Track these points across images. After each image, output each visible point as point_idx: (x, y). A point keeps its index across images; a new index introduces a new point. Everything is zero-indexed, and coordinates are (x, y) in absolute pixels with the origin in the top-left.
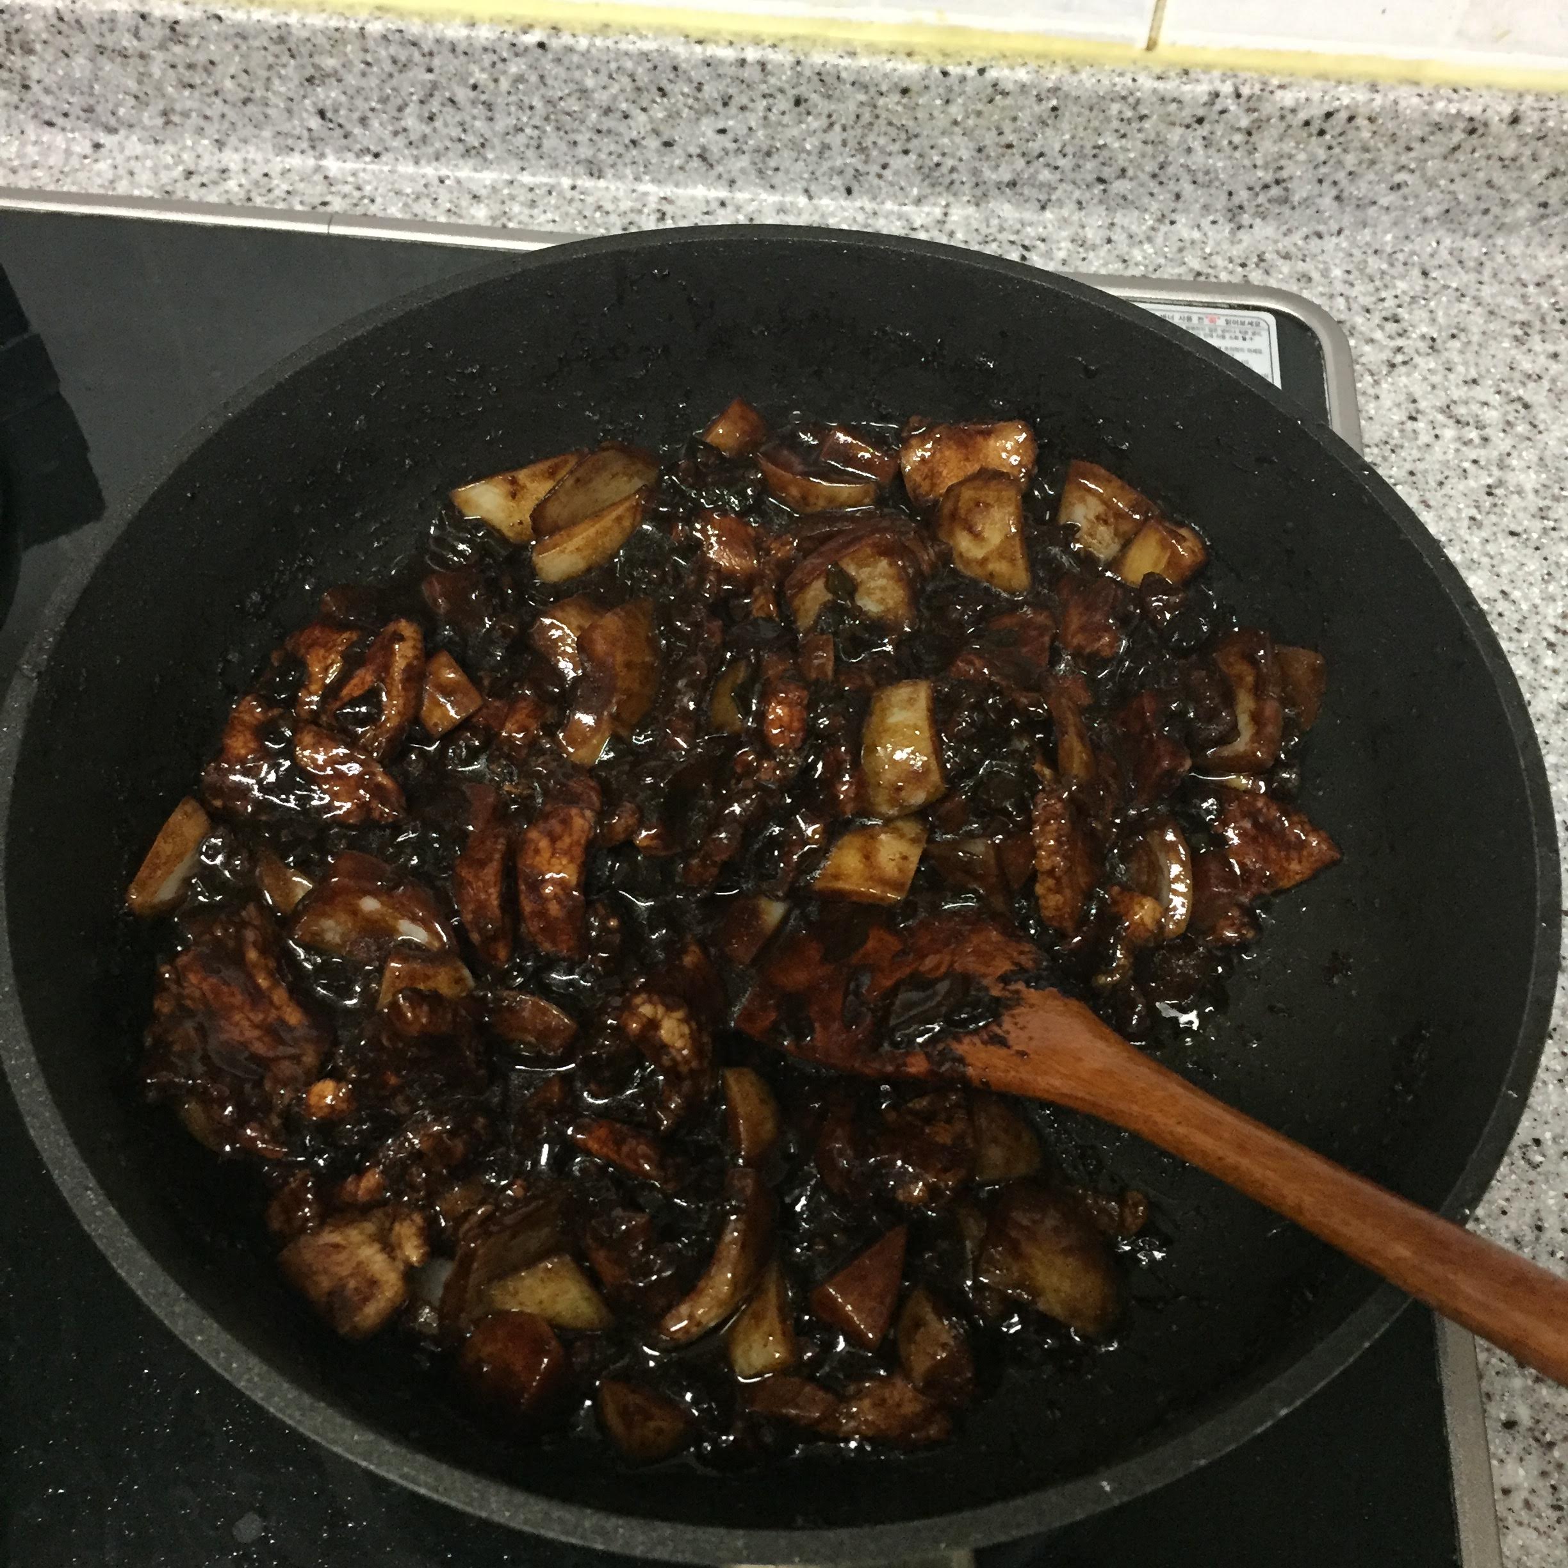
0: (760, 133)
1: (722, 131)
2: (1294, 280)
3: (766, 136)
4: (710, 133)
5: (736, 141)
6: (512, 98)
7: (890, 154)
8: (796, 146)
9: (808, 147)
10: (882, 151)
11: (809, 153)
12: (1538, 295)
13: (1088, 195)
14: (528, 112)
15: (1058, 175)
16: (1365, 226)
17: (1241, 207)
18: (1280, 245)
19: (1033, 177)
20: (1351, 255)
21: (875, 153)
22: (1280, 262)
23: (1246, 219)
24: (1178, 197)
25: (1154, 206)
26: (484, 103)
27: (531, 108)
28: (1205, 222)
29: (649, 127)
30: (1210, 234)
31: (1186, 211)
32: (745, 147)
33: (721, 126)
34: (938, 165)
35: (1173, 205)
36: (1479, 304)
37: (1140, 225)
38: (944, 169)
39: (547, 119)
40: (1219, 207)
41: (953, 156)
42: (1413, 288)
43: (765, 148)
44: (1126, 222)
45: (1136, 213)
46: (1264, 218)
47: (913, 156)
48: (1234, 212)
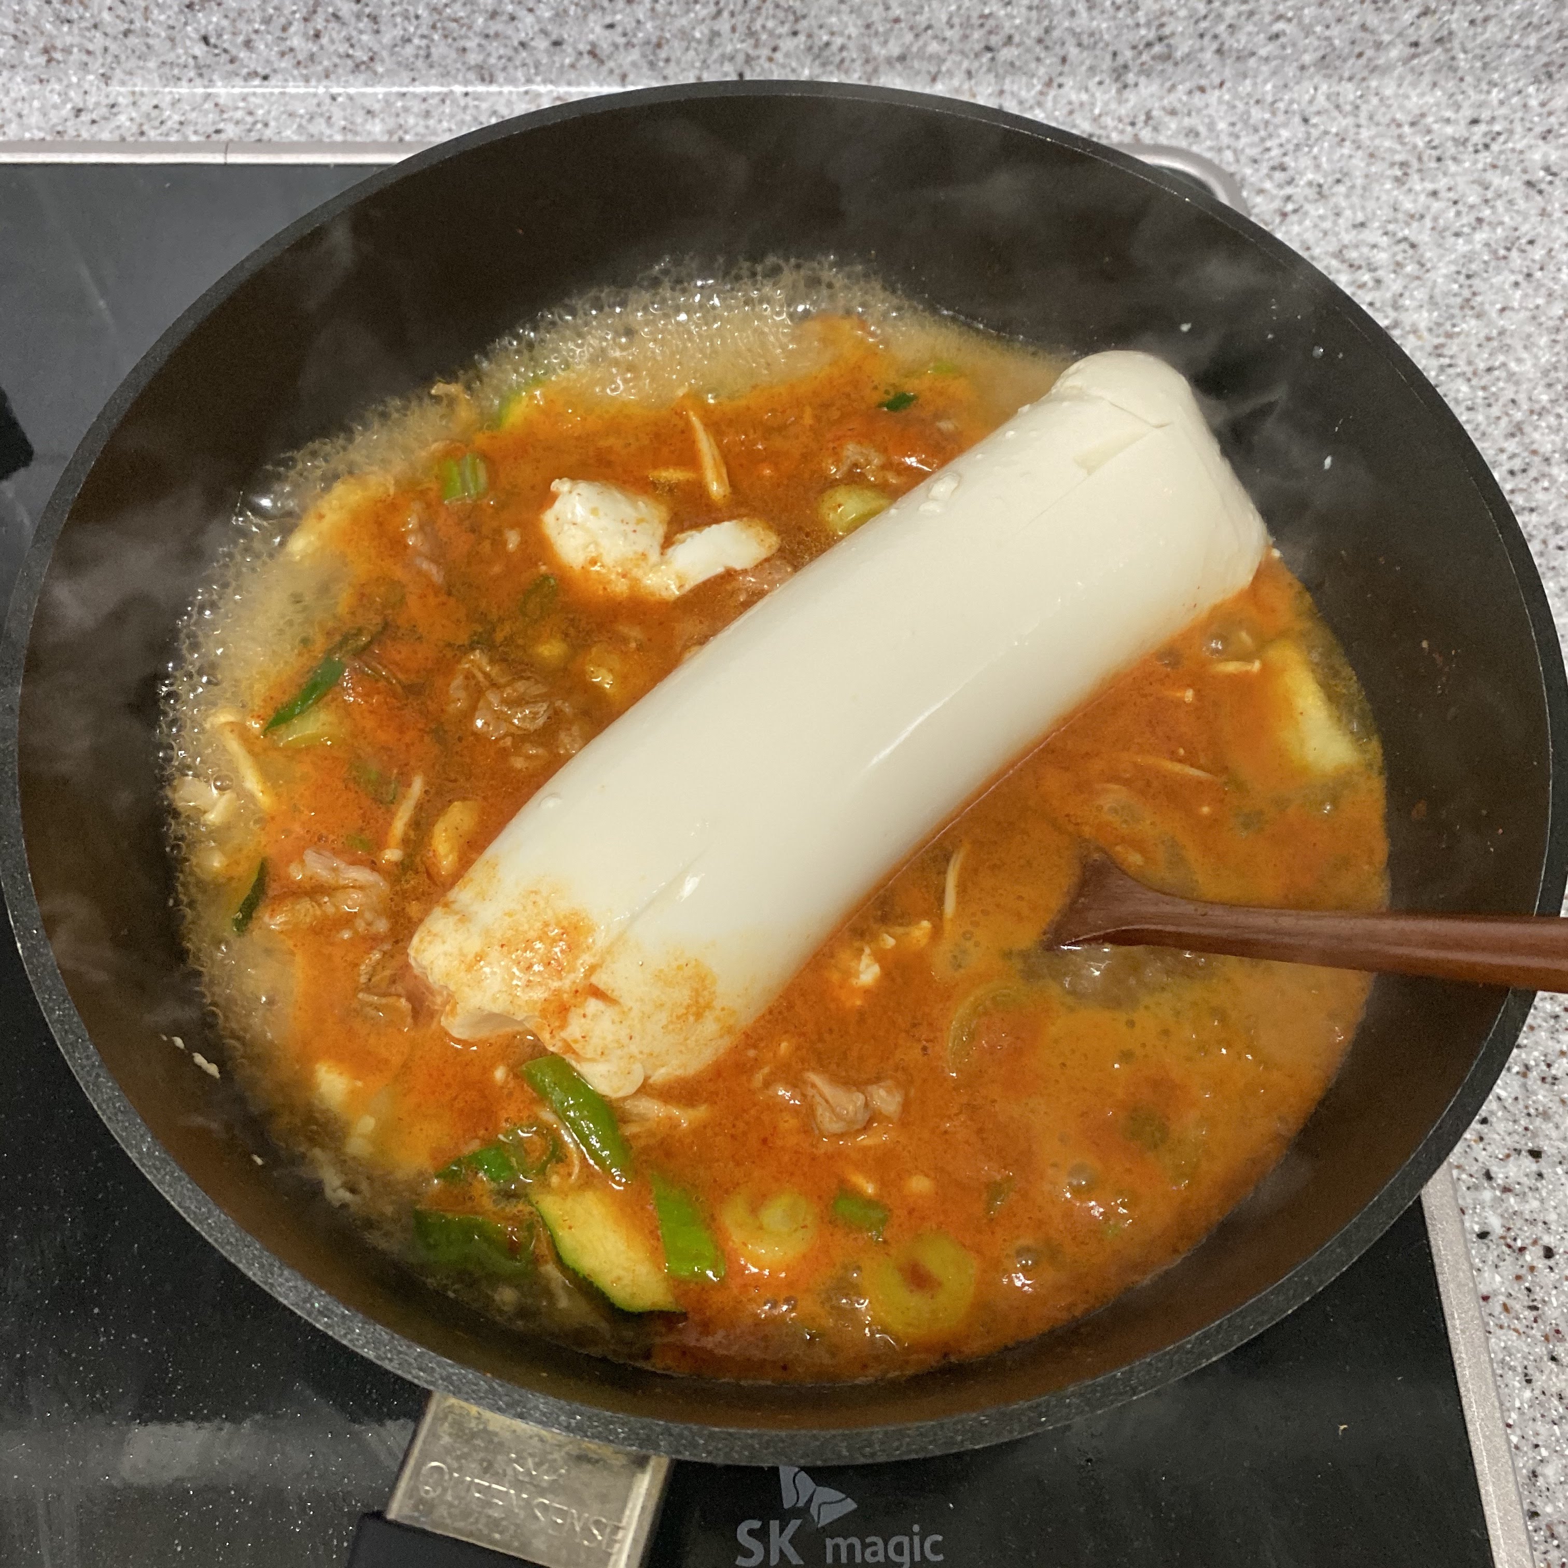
0: (649, 25)
1: (611, 26)
2: (1181, 136)
3: (655, 28)
4: (598, 29)
5: (625, 34)
6: (397, 9)
7: (780, 36)
8: (685, 35)
9: (698, 35)
10: (771, 34)
11: (699, 42)
12: (1414, 134)
13: (976, 64)
14: (415, 22)
15: (946, 47)
16: (1245, 76)
17: (1125, 67)
18: (1166, 102)
19: (922, 49)
20: (1234, 107)
21: (764, 37)
22: (1167, 119)
23: (1131, 77)
24: (1064, 60)
25: (1042, 71)
26: (368, 16)
27: (417, 17)
28: (1092, 84)
29: (536, 28)
30: (1098, 95)
31: (1073, 73)
32: (635, 41)
33: (608, 20)
34: (827, 44)
35: (1060, 68)
36: (1359, 148)
37: (1029, 91)
38: (834, 47)
39: (434, 27)
40: (1105, 67)
41: (841, 34)
42: (1295, 136)
43: (654, 40)
44: (1015, 88)
45: (1024, 79)
46: (1148, 76)
47: (802, 38)
48: (1120, 72)
